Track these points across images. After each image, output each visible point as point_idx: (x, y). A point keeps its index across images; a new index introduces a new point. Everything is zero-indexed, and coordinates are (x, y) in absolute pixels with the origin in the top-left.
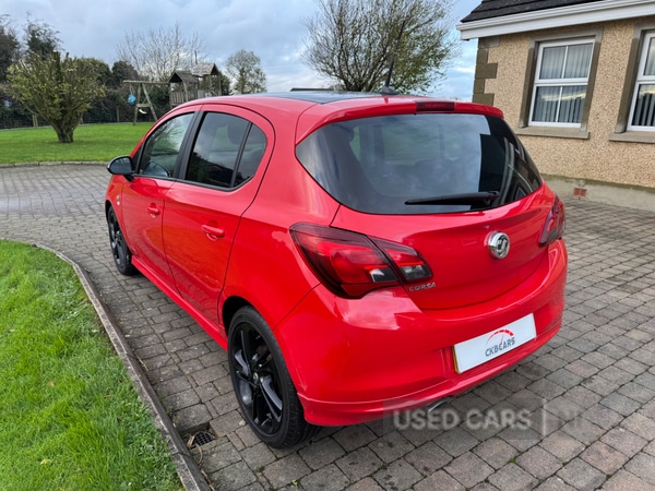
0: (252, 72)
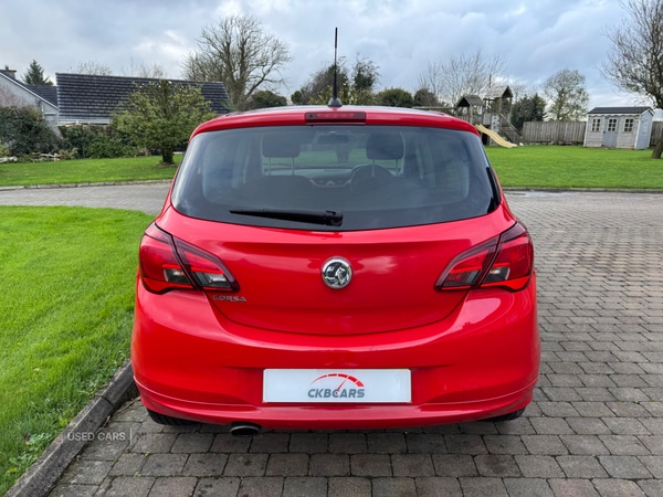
0: (573, 92)
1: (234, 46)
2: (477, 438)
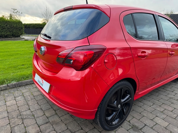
2: (92, 127)
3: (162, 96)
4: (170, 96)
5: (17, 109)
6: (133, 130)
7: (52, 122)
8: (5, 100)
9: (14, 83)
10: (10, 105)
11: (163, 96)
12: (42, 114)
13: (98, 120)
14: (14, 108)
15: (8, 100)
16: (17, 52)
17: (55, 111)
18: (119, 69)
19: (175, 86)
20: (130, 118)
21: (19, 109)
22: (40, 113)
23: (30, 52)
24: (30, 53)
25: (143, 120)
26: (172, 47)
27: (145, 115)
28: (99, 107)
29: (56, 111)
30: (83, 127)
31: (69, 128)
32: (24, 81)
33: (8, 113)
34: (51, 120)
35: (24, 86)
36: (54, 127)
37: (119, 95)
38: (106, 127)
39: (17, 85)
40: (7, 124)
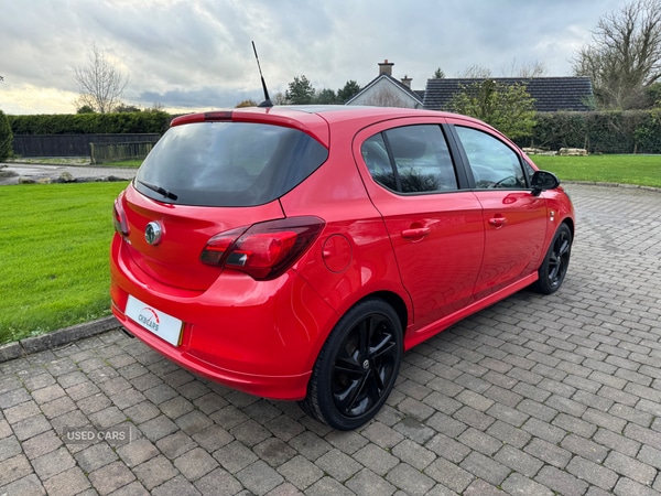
1: (637, 33)
2: (300, 428)
3: (485, 339)
4: (506, 336)
5: (74, 408)
6: (406, 425)
7: (189, 429)
8: (24, 386)
9: (39, 334)
10: (47, 399)
11: (487, 338)
12: (153, 412)
13: (315, 400)
14: (65, 407)
15: (35, 387)
16: (14, 233)
17: (192, 402)
18: (363, 269)
19: (525, 310)
20: (399, 399)
21: (82, 407)
22: (146, 412)
23: (61, 227)
24: (64, 232)
25: (431, 399)
26: (504, 202)
27: (437, 388)
28: (315, 366)
29: (195, 403)
30: (274, 431)
31: (239, 437)
32: (71, 328)
33: (49, 420)
34: (183, 424)
35: (74, 342)
36: (198, 439)
37: (364, 334)
38: (336, 420)
39: (53, 340)
40: (57, 447)
